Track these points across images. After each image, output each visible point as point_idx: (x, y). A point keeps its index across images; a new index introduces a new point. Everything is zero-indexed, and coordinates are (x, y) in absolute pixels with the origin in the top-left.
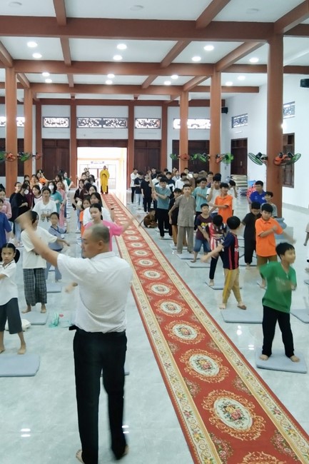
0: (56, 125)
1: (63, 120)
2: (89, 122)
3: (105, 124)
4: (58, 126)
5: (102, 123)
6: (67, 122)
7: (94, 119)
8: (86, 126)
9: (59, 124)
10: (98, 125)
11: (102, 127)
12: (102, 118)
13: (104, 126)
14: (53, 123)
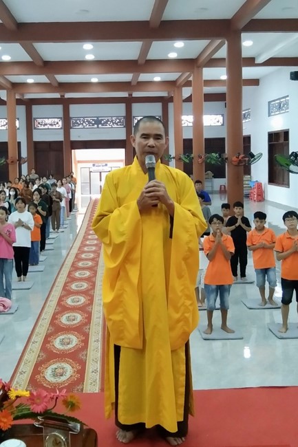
0: (49, 126)
1: (56, 120)
2: (84, 122)
3: (101, 123)
4: (50, 127)
5: (98, 122)
6: (60, 123)
7: (89, 119)
8: (81, 126)
9: (51, 125)
10: (93, 125)
11: (98, 127)
12: (98, 117)
13: (100, 126)
14: (46, 125)
